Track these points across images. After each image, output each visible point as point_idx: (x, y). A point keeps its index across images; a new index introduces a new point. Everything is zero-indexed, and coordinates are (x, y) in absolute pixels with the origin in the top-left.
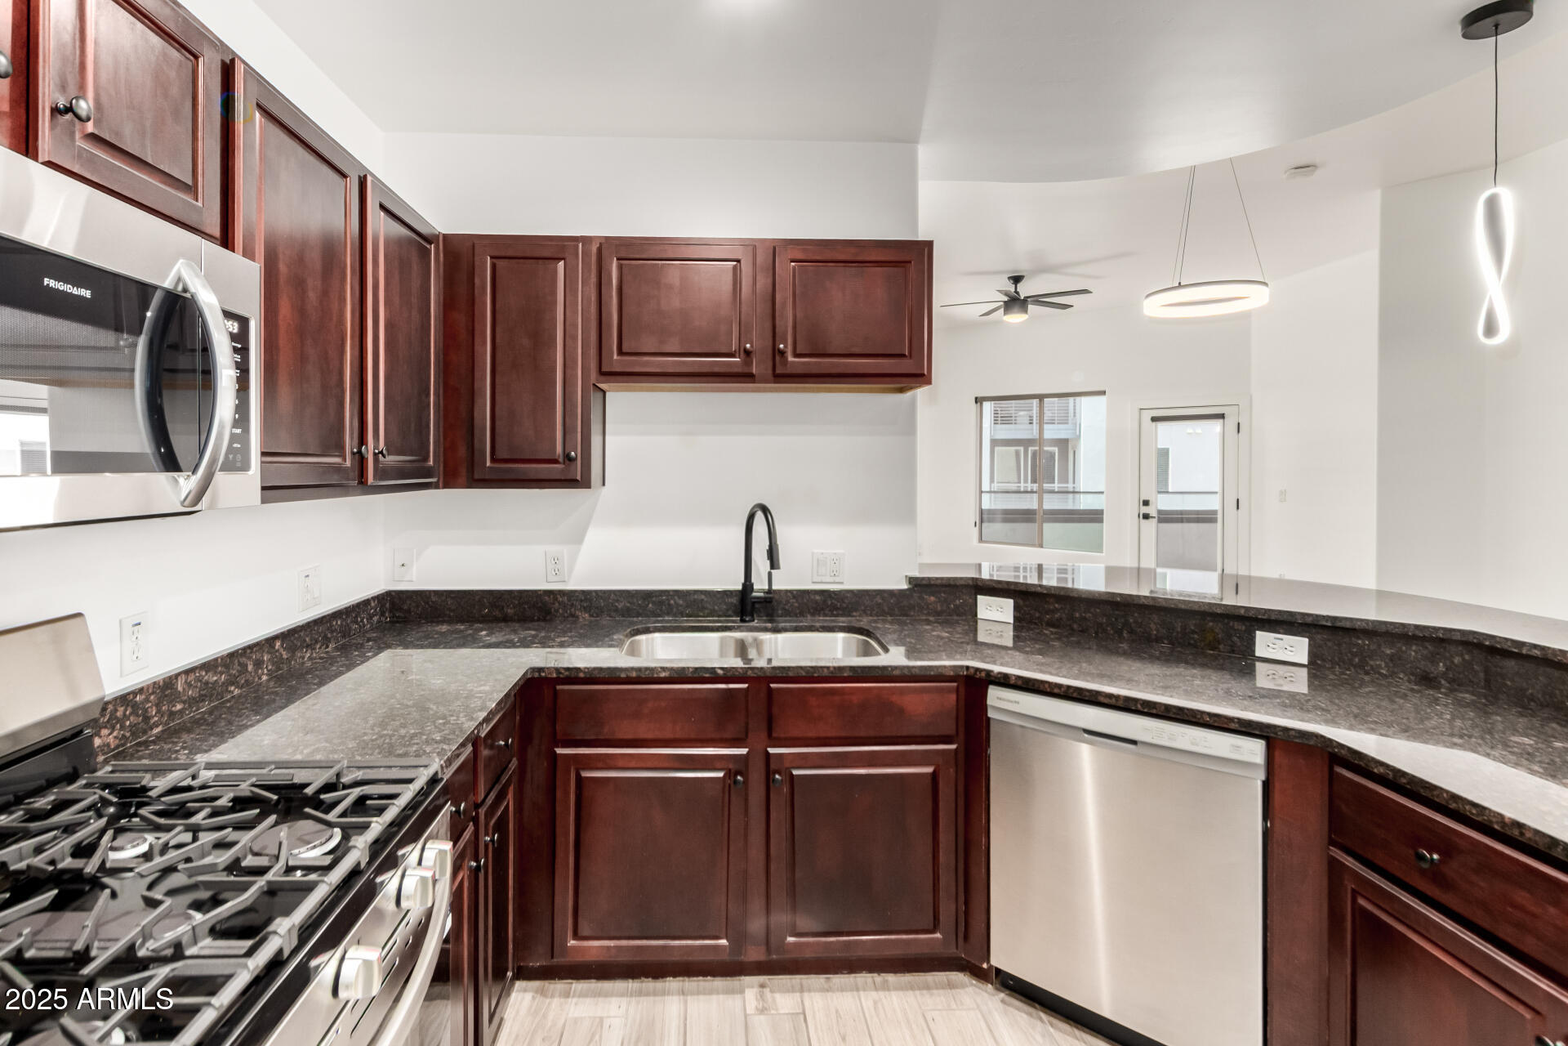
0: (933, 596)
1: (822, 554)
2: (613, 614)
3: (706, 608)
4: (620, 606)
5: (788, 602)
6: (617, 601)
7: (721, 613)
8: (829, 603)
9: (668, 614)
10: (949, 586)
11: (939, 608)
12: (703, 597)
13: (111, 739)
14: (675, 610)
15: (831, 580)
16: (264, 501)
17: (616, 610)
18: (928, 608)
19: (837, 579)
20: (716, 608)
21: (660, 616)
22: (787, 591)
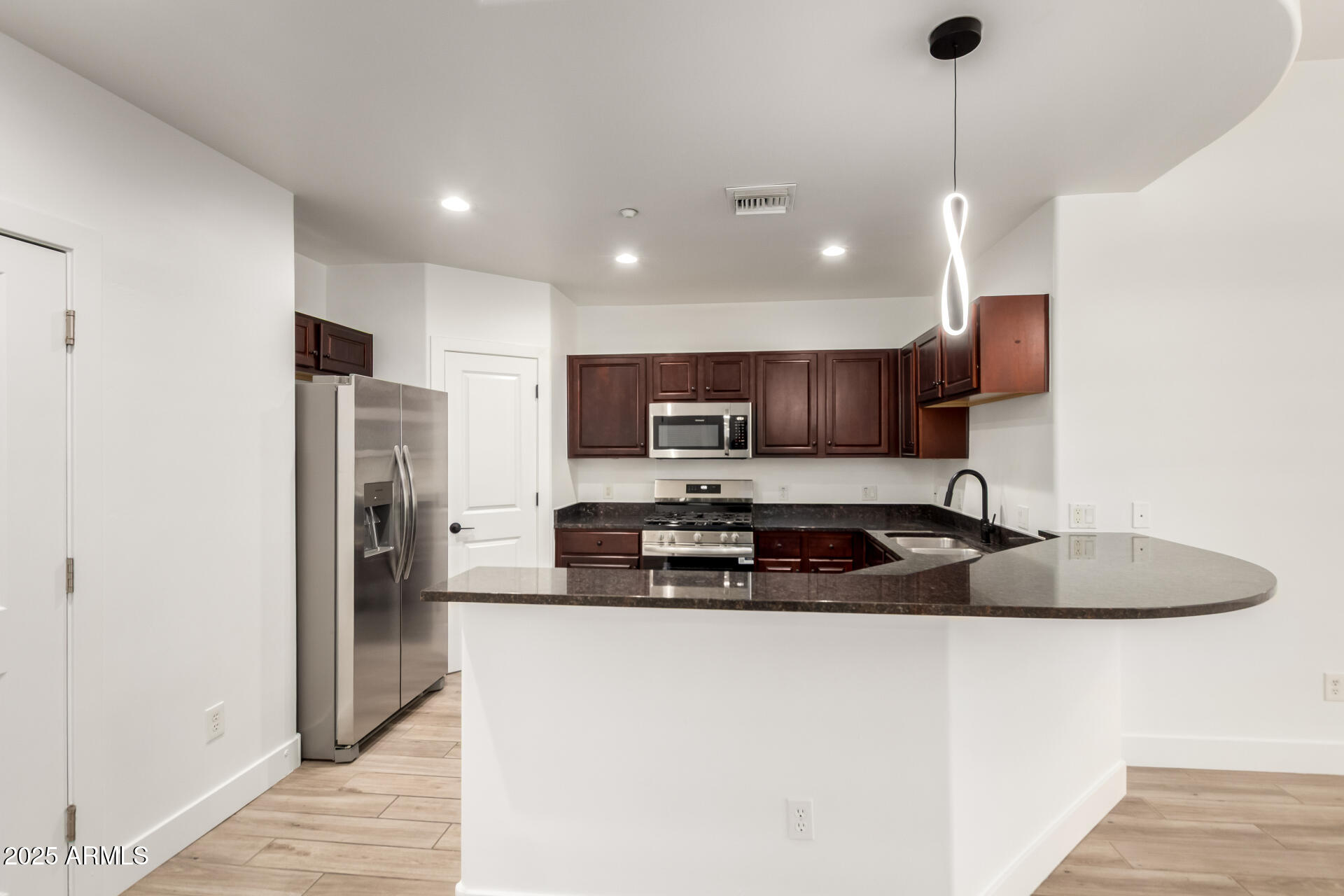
1: (1020, 507)
15: (1024, 527)
16: (754, 457)
19: (1026, 527)
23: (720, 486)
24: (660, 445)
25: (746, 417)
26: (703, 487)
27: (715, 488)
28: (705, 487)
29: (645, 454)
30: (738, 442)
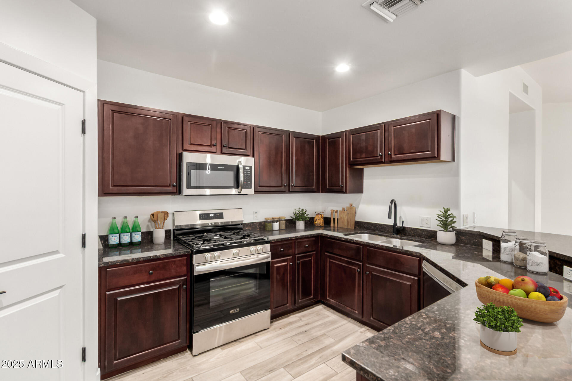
0: (464, 237)
1: (423, 217)
2: (364, 228)
3: (387, 230)
4: (365, 226)
5: (410, 231)
6: (365, 225)
7: (390, 232)
8: (424, 233)
9: (377, 230)
10: (471, 234)
11: (466, 242)
12: (386, 226)
13: (250, 228)
14: (378, 229)
15: (426, 226)
16: (255, 194)
17: (364, 227)
18: (461, 241)
19: (428, 226)
20: (389, 230)
21: (375, 230)
22: (410, 228)
23: (222, 213)
24: (192, 185)
25: (251, 167)
26: (211, 215)
27: (220, 216)
28: (212, 215)
29: (180, 192)
30: (246, 184)
